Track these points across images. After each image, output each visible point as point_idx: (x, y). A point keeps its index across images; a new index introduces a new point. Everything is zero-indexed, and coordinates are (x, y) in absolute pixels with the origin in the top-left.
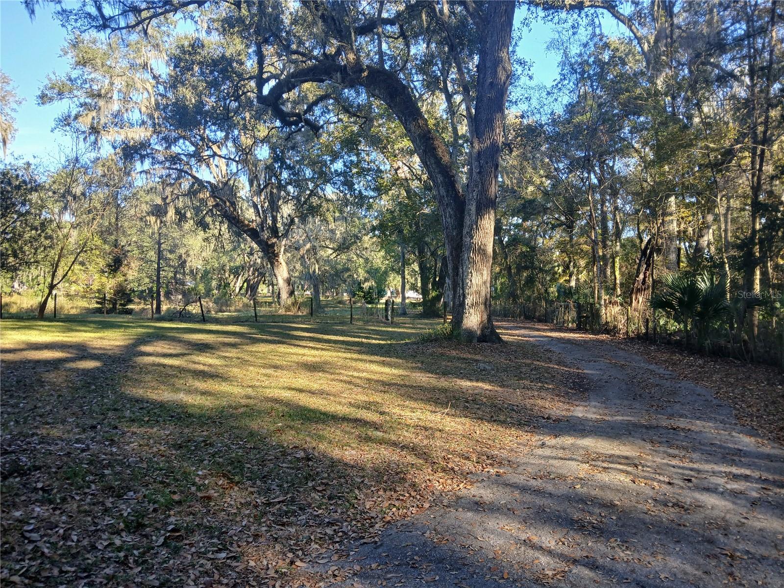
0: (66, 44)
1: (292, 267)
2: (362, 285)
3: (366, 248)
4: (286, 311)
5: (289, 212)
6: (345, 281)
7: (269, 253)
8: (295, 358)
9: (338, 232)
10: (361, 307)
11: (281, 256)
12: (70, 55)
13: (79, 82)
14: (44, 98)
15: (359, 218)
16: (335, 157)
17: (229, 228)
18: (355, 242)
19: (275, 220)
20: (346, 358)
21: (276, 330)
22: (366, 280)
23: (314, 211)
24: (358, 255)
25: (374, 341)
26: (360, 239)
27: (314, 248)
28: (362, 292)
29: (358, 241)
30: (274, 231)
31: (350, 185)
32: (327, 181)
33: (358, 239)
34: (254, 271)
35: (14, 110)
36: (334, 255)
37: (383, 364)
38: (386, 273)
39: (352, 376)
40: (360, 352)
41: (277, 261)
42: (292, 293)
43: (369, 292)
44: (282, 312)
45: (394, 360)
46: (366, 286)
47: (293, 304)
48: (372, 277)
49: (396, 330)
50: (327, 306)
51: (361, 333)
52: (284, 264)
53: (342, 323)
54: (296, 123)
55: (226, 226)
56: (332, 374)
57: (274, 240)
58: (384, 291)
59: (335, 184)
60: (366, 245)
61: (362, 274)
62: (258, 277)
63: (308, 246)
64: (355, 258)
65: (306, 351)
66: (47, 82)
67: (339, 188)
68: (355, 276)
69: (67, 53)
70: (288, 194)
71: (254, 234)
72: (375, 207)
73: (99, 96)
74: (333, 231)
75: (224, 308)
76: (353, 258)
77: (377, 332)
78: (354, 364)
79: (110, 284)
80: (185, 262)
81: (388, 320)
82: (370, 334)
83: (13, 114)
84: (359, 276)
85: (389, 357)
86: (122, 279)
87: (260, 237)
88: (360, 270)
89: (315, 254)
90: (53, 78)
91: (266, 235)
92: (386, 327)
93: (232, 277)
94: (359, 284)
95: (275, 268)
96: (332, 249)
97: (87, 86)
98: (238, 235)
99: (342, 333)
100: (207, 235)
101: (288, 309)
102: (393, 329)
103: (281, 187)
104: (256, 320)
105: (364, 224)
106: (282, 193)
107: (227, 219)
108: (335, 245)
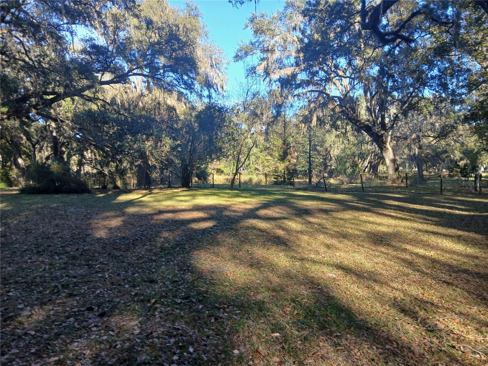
0: (247, 21)
1: (402, 152)
2: (458, 163)
3: (461, 135)
4: (392, 183)
5: (395, 111)
6: (444, 161)
7: (379, 142)
8: (370, 227)
9: (437, 124)
10: (457, 180)
11: (388, 144)
12: (249, 28)
13: (257, 44)
14: (237, 58)
15: (454, 112)
16: (432, 65)
17: (352, 127)
18: (452, 131)
19: (383, 118)
20: (420, 230)
21: (373, 199)
22: (461, 159)
23: (413, 107)
24: (455, 141)
25: (457, 212)
26: (456, 128)
27: (418, 137)
28: (459, 168)
29: (454, 130)
30: (383, 125)
31: (444, 86)
32: (424, 84)
33: (454, 128)
34: (375, 155)
35: (226, 68)
36: (435, 141)
37: (459, 239)
38: (478, 153)
39: (417, 254)
40: (437, 224)
41: (385, 147)
42: (396, 170)
43: (464, 169)
44: (389, 183)
45: (472, 235)
46: (462, 163)
47: (398, 178)
48: (466, 156)
49: (483, 200)
50: (429, 179)
51: (447, 203)
52: (390, 149)
53: (432, 194)
54: (393, 40)
55: (350, 126)
56: (396, 249)
57: (383, 132)
58: (478, 167)
59: (431, 86)
60: (461, 133)
61: (458, 155)
62: (377, 159)
63: (414, 136)
64: (453, 143)
65: (385, 220)
66: (238, 47)
67: (435, 89)
68: (452, 156)
69: (248, 26)
70: (393, 97)
71: (368, 129)
72: (468, 102)
73: (268, 50)
74: (433, 124)
75: (353, 181)
76: (451, 143)
77: (462, 203)
78: (425, 237)
79: (281, 166)
80: (329, 152)
81: (477, 191)
82: (455, 204)
83: (226, 71)
84: (455, 156)
85: (468, 231)
86: (288, 163)
87: (372, 131)
88: (456, 152)
89: (419, 141)
90: (241, 44)
91: (376, 129)
92: (472, 198)
93: (360, 160)
94: (456, 162)
95: (383, 152)
96: (433, 137)
97: (261, 46)
98: (358, 131)
99: (429, 203)
100: (338, 133)
101: (394, 181)
102: (480, 200)
103: (387, 93)
104: (363, 191)
105: (459, 117)
106: (389, 98)
107: (351, 121)
108: (436, 134)
